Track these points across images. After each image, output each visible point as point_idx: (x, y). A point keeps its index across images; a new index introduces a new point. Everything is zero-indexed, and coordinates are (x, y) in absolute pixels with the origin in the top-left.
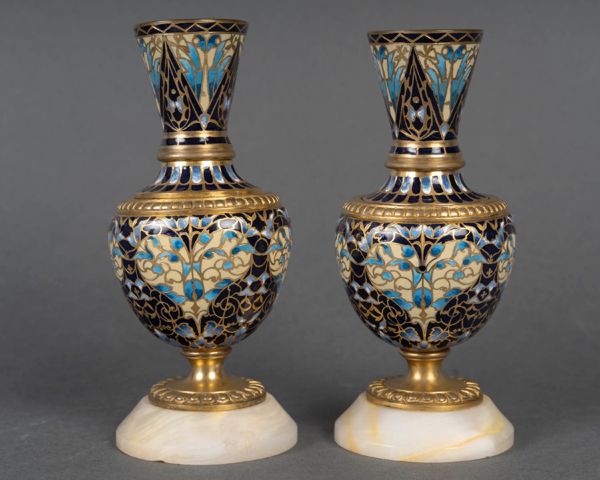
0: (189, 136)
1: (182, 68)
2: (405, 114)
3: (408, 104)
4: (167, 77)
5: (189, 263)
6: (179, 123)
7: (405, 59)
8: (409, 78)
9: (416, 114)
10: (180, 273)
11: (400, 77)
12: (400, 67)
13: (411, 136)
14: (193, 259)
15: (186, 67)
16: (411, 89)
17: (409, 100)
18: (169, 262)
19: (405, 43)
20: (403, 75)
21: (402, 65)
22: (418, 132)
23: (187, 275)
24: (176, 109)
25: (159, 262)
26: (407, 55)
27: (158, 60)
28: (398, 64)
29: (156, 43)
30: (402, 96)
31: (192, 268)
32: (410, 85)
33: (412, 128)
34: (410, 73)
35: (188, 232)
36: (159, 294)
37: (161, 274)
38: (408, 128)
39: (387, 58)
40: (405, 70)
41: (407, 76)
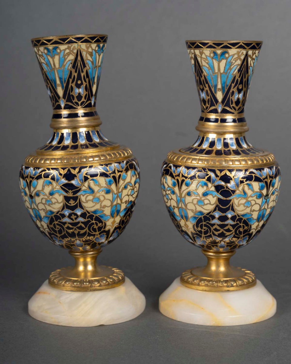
0: (86, 111)
1: (87, 66)
2: (231, 97)
3: (235, 90)
4: (76, 72)
5: (116, 194)
6: (80, 103)
7: (240, 59)
8: (240, 73)
9: (239, 96)
10: (110, 200)
11: (234, 72)
12: (236, 65)
13: (233, 111)
14: (119, 191)
15: (90, 65)
16: (239, 79)
17: (236, 87)
18: (104, 195)
19: (244, 49)
20: (237, 70)
21: (238, 64)
22: (237, 108)
23: (114, 201)
24: (79, 94)
25: (98, 195)
26: (242, 57)
27: (71, 61)
28: (234, 63)
29: (71, 50)
30: (232, 84)
31: (118, 197)
32: (239, 77)
33: (234, 105)
34: (241, 69)
35: (115, 173)
36: (94, 216)
37: (98, 203)
38: (231, 106)
39: (227, 59)
40: (239, 67)
41: (239, 71)
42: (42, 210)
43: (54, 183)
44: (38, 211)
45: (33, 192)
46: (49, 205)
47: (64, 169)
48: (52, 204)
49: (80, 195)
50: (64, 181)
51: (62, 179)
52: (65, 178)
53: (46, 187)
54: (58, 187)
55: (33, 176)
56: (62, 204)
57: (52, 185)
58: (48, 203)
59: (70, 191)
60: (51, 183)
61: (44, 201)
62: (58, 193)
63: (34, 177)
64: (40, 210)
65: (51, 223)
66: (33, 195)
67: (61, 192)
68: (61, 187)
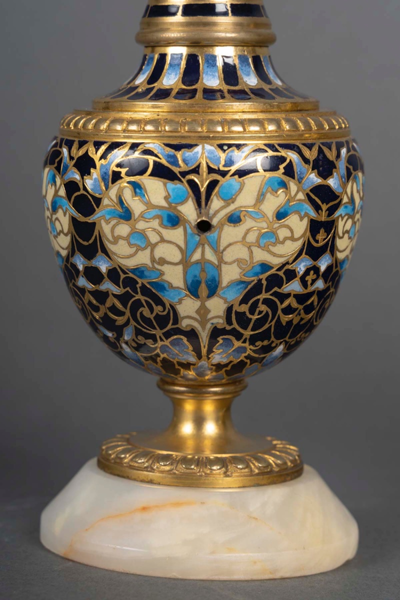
42: (235, 264)
43: (293, 186)
44: (218, 268)
45: (217, 212)
46: (265, 248)
47: (310, 147)
48: (274, 244)
49: (338, 218)
50: (314, 179)
51: (311, 173)
52: (316, 171)
53: (269, 195)
54: (301, 196)
55: (224, 166)
56: (298, 245)
57: (287, 189)
58: (265, 241)
59: (324, 207)
60: (284, 185)
61: (252, 238)
62: (297, 212)
63: (226, 169)
64: (226, 263)
65: (244, 301)
66: (214, 222)
67: (306, 209)
68: (308, 195)
